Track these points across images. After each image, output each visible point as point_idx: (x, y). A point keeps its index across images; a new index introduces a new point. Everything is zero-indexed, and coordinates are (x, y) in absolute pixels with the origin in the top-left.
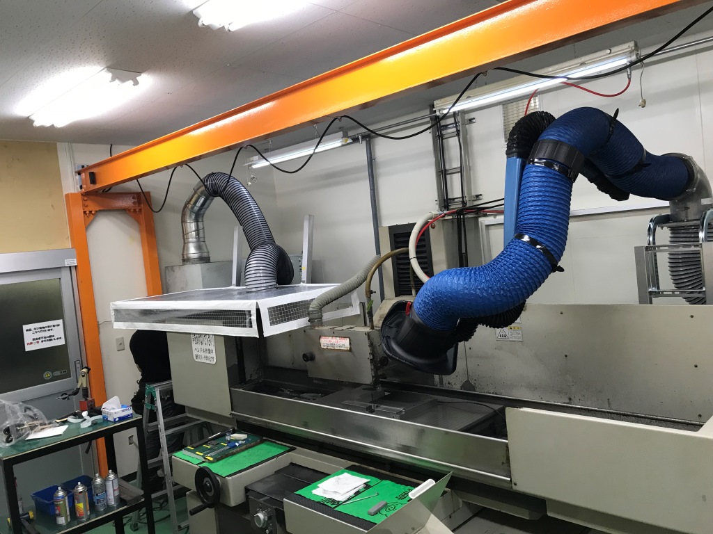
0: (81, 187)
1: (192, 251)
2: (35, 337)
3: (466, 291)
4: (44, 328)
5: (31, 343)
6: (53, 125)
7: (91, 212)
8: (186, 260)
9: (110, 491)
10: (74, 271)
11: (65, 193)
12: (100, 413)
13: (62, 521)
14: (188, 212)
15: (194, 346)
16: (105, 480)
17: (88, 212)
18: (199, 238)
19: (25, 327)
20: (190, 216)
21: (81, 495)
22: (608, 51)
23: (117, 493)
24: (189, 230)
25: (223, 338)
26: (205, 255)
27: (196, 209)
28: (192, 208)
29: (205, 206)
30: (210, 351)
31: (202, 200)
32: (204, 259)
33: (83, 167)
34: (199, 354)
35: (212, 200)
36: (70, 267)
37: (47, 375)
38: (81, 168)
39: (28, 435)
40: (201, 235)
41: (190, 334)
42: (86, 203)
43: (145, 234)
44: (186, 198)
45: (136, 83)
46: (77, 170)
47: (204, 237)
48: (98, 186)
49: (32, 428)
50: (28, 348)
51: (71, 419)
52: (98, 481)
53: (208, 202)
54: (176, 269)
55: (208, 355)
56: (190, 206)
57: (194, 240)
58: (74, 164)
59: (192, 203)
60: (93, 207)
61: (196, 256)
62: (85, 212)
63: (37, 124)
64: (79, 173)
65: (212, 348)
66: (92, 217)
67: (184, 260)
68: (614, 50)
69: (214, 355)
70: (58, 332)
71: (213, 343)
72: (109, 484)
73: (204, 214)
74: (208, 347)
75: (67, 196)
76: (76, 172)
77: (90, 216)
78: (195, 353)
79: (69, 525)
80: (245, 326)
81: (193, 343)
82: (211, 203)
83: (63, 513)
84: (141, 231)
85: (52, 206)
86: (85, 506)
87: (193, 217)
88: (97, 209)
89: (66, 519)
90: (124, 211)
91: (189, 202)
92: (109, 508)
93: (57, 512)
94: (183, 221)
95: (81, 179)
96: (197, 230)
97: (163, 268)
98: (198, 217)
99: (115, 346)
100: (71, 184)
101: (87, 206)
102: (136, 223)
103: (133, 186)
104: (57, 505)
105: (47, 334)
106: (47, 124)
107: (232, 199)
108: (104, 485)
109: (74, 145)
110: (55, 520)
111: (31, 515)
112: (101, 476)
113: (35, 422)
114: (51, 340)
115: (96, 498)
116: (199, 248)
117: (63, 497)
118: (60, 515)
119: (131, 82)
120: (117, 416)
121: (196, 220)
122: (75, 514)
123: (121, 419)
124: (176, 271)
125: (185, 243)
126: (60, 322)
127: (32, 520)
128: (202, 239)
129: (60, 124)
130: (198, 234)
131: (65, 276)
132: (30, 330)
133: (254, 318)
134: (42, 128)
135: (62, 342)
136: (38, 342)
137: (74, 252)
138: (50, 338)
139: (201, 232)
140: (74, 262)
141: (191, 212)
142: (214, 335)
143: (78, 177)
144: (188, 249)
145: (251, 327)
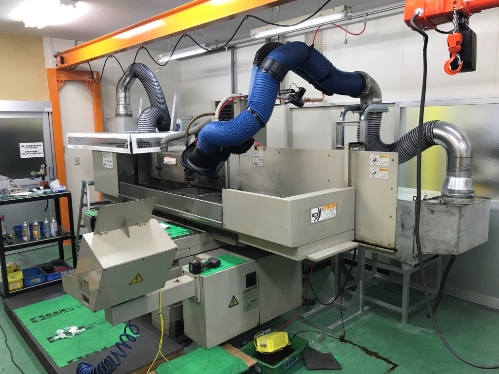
0: (57, 65)
1: (122, 110)
2: (27, 150)
3: (215, 133)
4: (31, 146)
5: (24, 154)
6: (36, 27)
7: (62, 81)
8: (118, 115)
9: (52, 227)
10: (50, 114)
11: (46, 68)
12: (49, 188)
13: (25, 238)
14: (120, 86)
15: (104, 159)
16: (50, 222)
17: (60, 81)
18: (126, 102)
19: (21, 144)
20: (121, 88)
21: (36, 227)
22: (332, 10)
23: (56, 230)
24: (120, 97)
25: (116, 154)
26: (129, 113)
27: (125, 84)
28: (123, 84)
29: (131, 83)
30: (110, 162)
31: (128, 79)
32: (129, 115)
33: (58, 53)
34: (106, 163)
35: (135, 79)
36: (48, 112)
37: (33, 173)
38: (57, 53)
39: (10, 193)
40: (128, 100)
41: (102, 151)
42: (59, 75)
43: (95, 98)
44: (120, 77)
45: (75, 7)
46: (54, 54)
47: (129, 102)
48: (65, 65)
49: (12, 191)
50: (22, 157)
51: (34, 190)
52: (46, 222)
53: (132, 81)
54: (112, 120)
55: (109, 163)
56: (121, 82)
57: (123, 103)
58: (53, 51)
59: (123, 80)
60: (63, 77)
61: (124, 113)
62: (58, 81)
63: (27, 26)
64: (56, 57)
65: (111, 160)
66: (62, 84)
67: (116, 115)
68: (335, 9)
69: (112, 164)
70: (40, 149)
71: (112, 157)
72: (52, 225)
73: (130, 88)
74: (110, 159)
75: (48, 69)
76: (54, 56)
77: (61, 83)
78: (104, 162)
79: (29, 241)
80: (125, 148)
81: (104, 157)
82: (134, 81)
83: (26, 235)
84: (92, 95)
85: (39, 75)
86: (38, 232)
87: (123, 89)
88: (66, 79)
89: (28, 238)
90: (83, 82)
91: (120, 80)
92: (51, 236)
93: (23, 234)
94: (117, 91)
95: (57, 61)
96: (125, 97)
97: (105, 118)
98: (126, 89)
99: (74, 162)
100: (51, 63)
101: (59, 77)
102: (91, 91)
103: (86, 66)
104: (23, 231)
105: (34, 150)
106: (33, 26)
107: (145, 80)
108: (49, 225)
109: (53, 39)
110: (22, 238)
111: (11, 236)
112: (48, 220)
113: (15, 189)
114: (35, 153)
115: (45, 230)
116: (126, 108)
117: (26, 227)
118: (24, 236)
119: (71, 6)
120: (57, 190)
121: (125, 91)
122: (33, 237)
123: (59, 192)
124: (112, 121)
125: (118, 105)
126: (41, 144)
127: (11, 238)
128: (128, 103)
129: (40, 26)
130: (125, 100)
131: (45, 116)
132: (24, 146)
133: (129, 143)
134: (30, 29)
135: (42, 155)
136: (28, 154)
137: (51, 103)
138: (35, 152)
139: (127, 99)
140: (50, 110)
141: (122, 86)
142: (112, 152)
143: (55, 59)
144: (119, 108)
145: (127, 148)
